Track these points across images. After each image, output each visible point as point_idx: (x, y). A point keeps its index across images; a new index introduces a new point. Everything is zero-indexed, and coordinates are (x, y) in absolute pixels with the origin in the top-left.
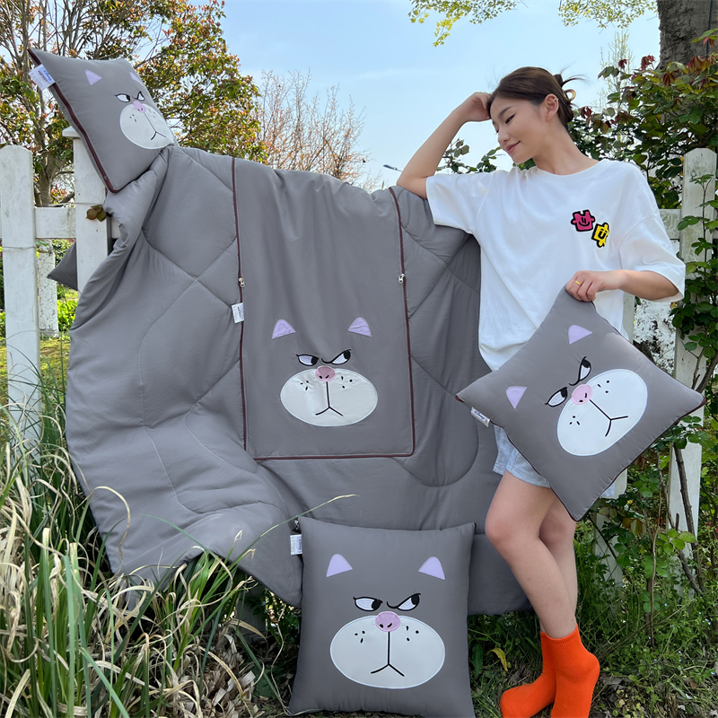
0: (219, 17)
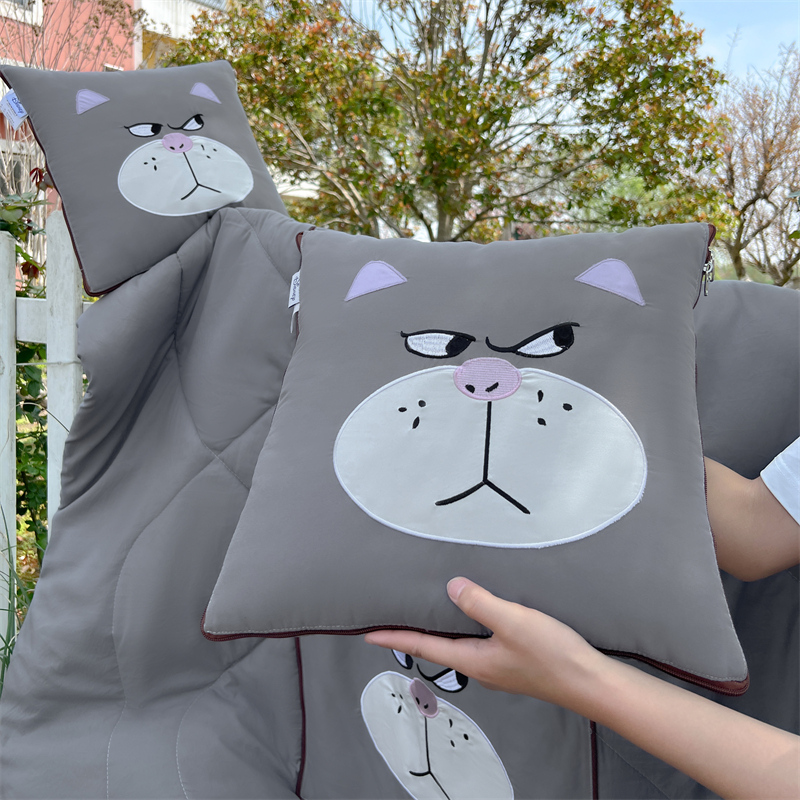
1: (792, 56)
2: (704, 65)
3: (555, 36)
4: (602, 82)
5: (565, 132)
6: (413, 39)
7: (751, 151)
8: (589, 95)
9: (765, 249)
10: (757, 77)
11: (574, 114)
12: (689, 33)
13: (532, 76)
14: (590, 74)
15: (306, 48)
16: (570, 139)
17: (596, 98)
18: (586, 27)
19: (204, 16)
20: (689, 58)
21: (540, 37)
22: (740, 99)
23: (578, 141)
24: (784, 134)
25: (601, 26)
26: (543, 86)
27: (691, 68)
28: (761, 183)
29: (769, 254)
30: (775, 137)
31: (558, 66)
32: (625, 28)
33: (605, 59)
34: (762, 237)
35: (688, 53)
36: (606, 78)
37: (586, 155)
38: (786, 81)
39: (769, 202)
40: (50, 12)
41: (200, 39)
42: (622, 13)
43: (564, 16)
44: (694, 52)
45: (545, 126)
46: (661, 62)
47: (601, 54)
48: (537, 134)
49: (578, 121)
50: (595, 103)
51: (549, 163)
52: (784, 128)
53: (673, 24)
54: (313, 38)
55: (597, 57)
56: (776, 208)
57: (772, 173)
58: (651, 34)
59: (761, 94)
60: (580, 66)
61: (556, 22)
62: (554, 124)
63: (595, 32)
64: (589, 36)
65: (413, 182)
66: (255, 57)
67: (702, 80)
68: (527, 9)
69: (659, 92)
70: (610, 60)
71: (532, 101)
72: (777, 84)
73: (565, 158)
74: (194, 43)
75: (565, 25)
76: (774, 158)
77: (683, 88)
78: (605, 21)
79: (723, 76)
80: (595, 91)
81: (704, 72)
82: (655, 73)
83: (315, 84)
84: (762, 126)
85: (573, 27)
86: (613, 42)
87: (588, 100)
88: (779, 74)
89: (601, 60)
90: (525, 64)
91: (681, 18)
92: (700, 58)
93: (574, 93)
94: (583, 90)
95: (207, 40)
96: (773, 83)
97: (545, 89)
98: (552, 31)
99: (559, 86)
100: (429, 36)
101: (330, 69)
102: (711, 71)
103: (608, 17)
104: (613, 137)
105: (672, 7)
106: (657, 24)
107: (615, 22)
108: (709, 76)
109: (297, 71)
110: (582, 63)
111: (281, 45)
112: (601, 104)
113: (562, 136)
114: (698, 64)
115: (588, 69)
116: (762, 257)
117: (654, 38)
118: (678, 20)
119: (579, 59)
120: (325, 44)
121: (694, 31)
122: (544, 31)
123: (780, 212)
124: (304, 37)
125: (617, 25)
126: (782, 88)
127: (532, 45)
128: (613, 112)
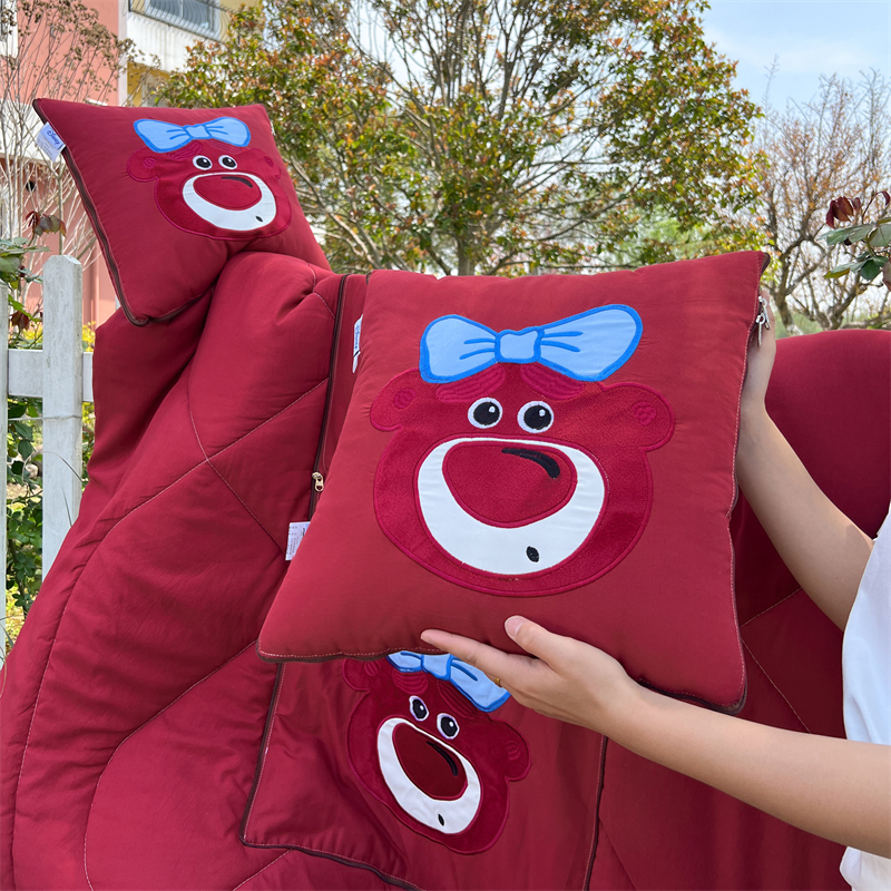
0: (702, 9)
1: (834, 88)
2: (739, 98)
3: (580, 68)
4: (632, 117)
5: (593, 171)
6: (427, 71)
7: (794, 190)
8: (617, 131)
9: (813, 296)
10: (797, 110)
11: (602, 151)
12: (721, 65)
13: (556, 111)
14: (618, 109)
15: (312, 82)
16: (599, 179)
17: (625, 133)
18: (613, 59)
19: (200, 47)
20: (723, 90)
21: (565, 69)
22: (780, 134)
23: (608, 180)
24: (828, 171)
25: (629, 57)
26: (569, 121)
27: (725, 101)
28: (805, 224)
29: (817, 300)
30: (818, 174)
31: (584, 101)
32: (655, 60)
33: (634, 93)
34: (809, 283)
35: (722, 86)
36: (635, 113)
37: (616, 194)
38: (828, 114)
39: (815, 244)
40: (27, 43)
41: (196, 71)
42: (651, 44)
43: (589, 48)
44: (727, 84)
45: (571, 164)
46: (693, 96)
47: (628, 87)
48: (563, 172)
49: (607, 159)
50: (624, 140)
51: (576, 203)
52: (828, 165)
53: (705, 55)
54: (320, 71)
55: (625, 90)
56: (823, 250)
57: (816, 213)
58: (682, 66)
59: (802, 128)
60: (607, 100)
61: (582, 53)
62: (582, 162)
63: (622, 64)
64: (616, 68)
65: (431, 225)
66: (257, 92)
67: (738, 114)
68: (549, 39)
69: (692, 127)
70: (639, 94)
71: (556, 138)
72: (818, 118)
73: (593, 199)
74: (189, 75)
75: (591, 56)
76: (818, 196)
77: (718, 122)
78: (632, 53)
79: (759, 109)
80: (625, 126)
81: (739, 105)
82: (687, 107)
83: (323, 121)
84: (804, 163)
85: (599, 58)
86: (642, 75)
87: (617, 136)
88: (820, 108)
89: (630, 94)
90: (548, 98)
91: (713, 50)
92: (733, 91)
93: (602, 130)
94: (611, 126)
95: (203, 74)
96: (815, 117)
97: (571, 125)
98: (576, 63)
99: (585, 122)
100: (444, 69)
101: (339, 105)
102: (747, 103)
103: (636, 48)
104: (644, 175)
105: (703, 38)
106: (687, 57)
107: (644, 53)
108: (744, 110)
109: (303, 106)
110: (609, 97)
111: (285, 78)
112: (630, 140)
113: (591, 175)
114: (732, 96)
115: (616, 103)
116: (810, 303)
117: (686, 69)
118: (710, 51)
119: (607, 93)
120: (332, 78)
121: (727, 63)
122: (568, 63)
123: (826, 255)
124: (311, 71)
125: (646, 57)
126: (824, 122)
127: (556, 78)
128: (643, 149)
